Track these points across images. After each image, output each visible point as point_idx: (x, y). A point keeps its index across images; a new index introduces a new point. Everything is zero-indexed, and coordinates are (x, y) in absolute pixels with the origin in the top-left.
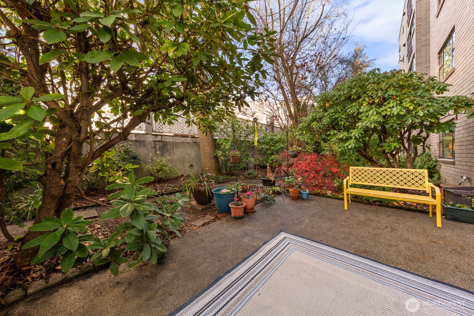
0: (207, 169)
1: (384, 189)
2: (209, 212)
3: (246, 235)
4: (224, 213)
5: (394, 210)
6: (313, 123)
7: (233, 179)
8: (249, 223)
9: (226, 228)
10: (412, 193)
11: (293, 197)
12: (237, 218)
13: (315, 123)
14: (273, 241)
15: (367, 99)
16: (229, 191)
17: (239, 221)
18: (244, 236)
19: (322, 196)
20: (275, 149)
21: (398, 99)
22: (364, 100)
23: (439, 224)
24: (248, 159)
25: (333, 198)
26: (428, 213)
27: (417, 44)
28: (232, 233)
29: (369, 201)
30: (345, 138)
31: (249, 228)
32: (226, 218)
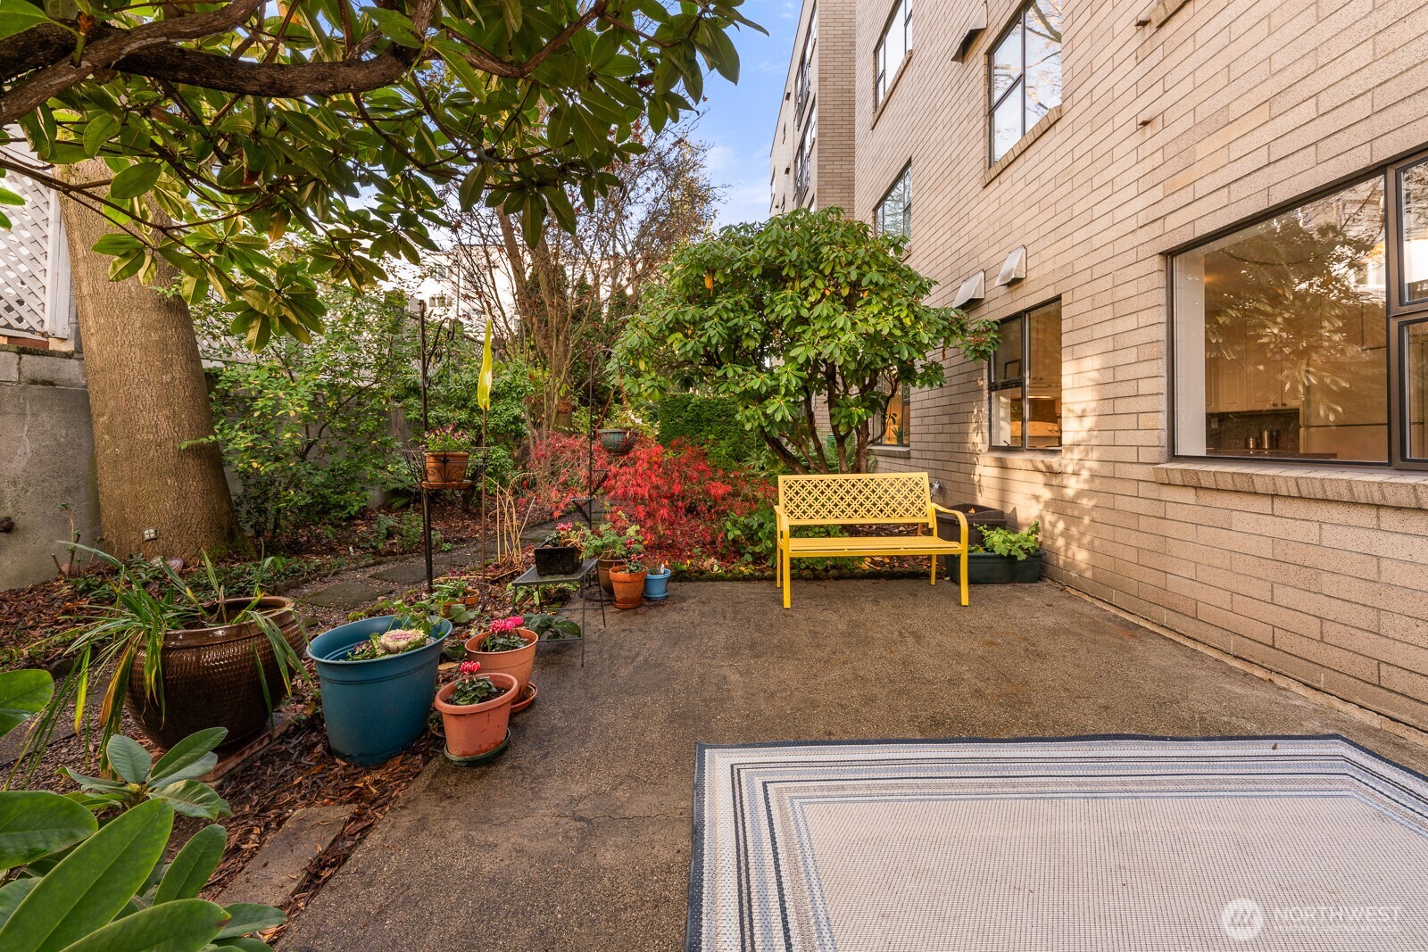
0: (149, 533)
1: (827, 532)
2: (283, 783)
3: (590, 829)
4: (391, 757)
5: (869, 582)
6: (673, 337)
7: (318, 568)
8: (557, 763)
9: (470, 841)
10: (868, 534)
11: (624, 600)
12: (484, 763)
13: (679, 335)
14: (712, 804)
15: (819, 284)
16: (419, 634)
17: (503, 769)
18: (585, 836)
19: (698, 580)
20: (491, 425)
21: (886, 295)
22: (813, 285)
23: (965, 600)
24: (383, 468)
25: (729, 580)
26: (927, 575)
27: (820, 175)
28: (520, 851)
29: (814, 570)
30: (764, 389)
31: (578, 789)
32: (423, 781)
